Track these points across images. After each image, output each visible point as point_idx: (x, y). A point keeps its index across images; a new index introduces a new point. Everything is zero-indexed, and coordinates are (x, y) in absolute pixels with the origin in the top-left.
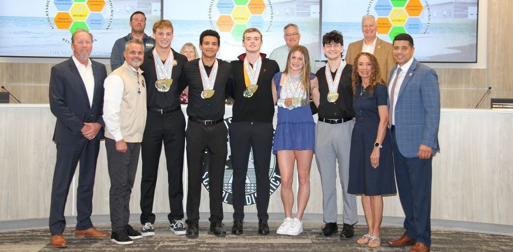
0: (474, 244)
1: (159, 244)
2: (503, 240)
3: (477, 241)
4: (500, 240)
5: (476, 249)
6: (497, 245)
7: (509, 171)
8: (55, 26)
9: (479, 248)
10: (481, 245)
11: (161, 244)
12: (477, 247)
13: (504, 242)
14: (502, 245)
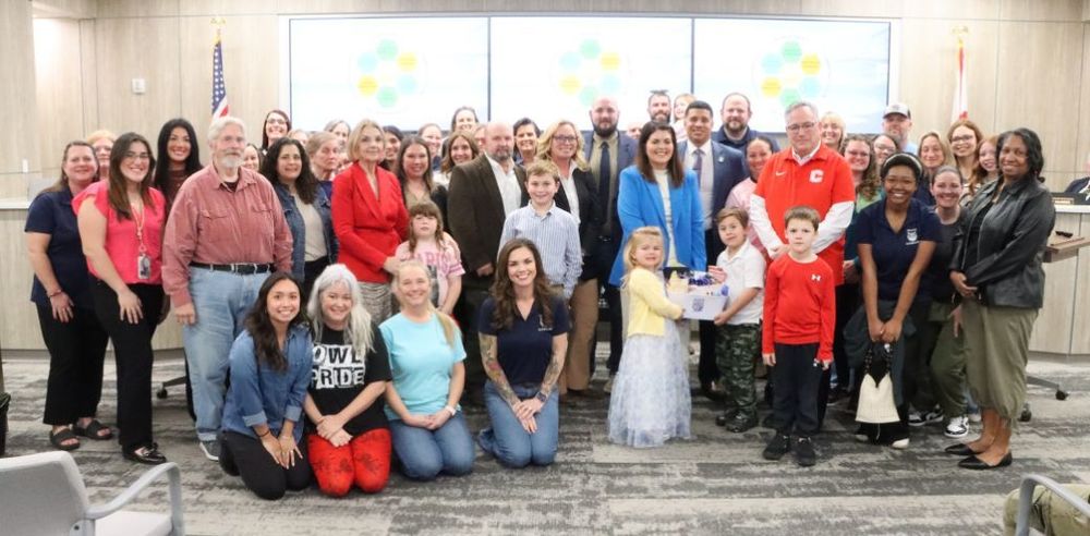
8: (358, 92)
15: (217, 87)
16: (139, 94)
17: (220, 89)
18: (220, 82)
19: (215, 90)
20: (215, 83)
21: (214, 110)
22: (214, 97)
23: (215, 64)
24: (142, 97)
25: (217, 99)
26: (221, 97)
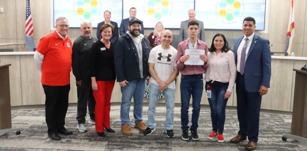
0: (264, 121)
1: (114, 120)
2: (276, 118)
3: (264, 119)
4: (275, 118)
5: (264, 124)
6: (273, 122)
7: (281, 86)
8: (77, 14)
9: (265, 124)
10: (266, 122)
11: (115, 120)
12: (264, 123)
13: (276, 119)
14: (276, 121)
15: (27, 11)
16: (2, 13)
17: (28, 12)
18: (29, 10)
19: (27, 12)
20: (27, 10)
21: (26, 19)
22: (26, 14)
23: (27, 3)
24: (2, 14)
25: (27, 15)
26: (29, 15)
